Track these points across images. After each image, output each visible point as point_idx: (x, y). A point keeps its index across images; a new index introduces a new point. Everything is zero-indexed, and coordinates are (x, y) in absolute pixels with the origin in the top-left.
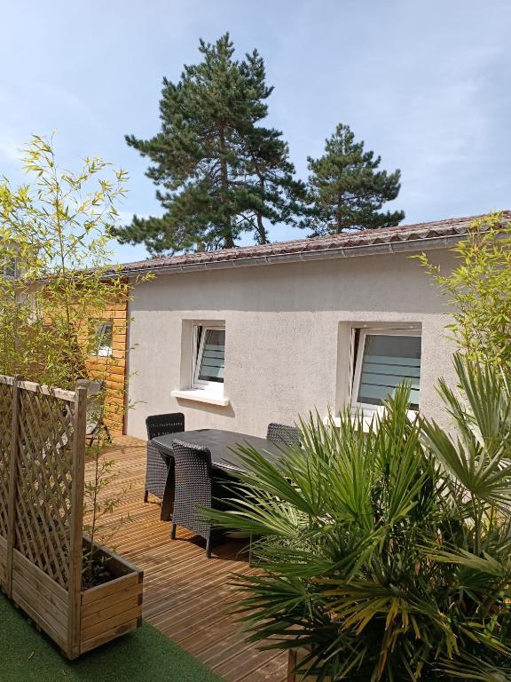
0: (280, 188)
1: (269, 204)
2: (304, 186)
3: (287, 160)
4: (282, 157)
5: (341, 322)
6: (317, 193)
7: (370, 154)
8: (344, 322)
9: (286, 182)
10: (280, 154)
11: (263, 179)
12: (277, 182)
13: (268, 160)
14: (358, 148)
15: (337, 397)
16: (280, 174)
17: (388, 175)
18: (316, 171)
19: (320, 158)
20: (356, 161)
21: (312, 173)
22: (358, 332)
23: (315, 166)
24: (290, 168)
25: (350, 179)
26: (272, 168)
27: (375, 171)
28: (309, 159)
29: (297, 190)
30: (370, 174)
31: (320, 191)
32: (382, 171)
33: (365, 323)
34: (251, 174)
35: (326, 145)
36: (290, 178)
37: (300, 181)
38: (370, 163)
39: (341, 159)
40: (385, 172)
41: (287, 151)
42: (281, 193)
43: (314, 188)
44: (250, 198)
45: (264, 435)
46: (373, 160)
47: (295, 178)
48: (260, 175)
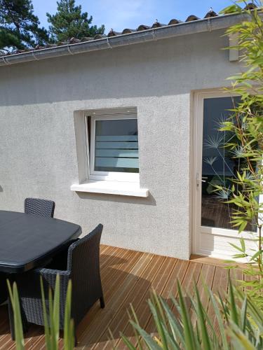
0: (31, 33)
1: (24, 43)
2: (46, 32)
3: (33, 14)
4: (29, 11)
5: (75, 112)
6: (55, 38)
7: (86, 15)
8: (78, 111)
9: (34, 28)
10: (28, 9)
11: (18, 27)
12: (27, 28)
13: (20, 13)
14: (78, 9)
15: (79, 169)
16: (30, 23)
17: (98, 28)
18: (54, 23)
19: (55, 15)
20: (78, 18)
21: (51, 24)
22: (89, 119)
23: (52, 19)
24: (35, 19)
25: (75, 29)
26: (23, 19)
27: (90, 26)
28: (48, 15)
29: (42, 34)
30: (87, 27)
31: (57, 37)
32: (93, 26)
33: (93, 111)
34: (9, 22)
35: (57, 6)
36: (37, 26)
37: (43, 28)
38: (86, 20)
39: (68, 16)
40: (96, 26)
41: (32, 7)
42: (32, 37)
43: (54, 35)
44: (8, 36)
45: (22, 210)
46: (88, 18)
47: (40, 26)
48: (15, 24)
